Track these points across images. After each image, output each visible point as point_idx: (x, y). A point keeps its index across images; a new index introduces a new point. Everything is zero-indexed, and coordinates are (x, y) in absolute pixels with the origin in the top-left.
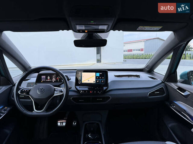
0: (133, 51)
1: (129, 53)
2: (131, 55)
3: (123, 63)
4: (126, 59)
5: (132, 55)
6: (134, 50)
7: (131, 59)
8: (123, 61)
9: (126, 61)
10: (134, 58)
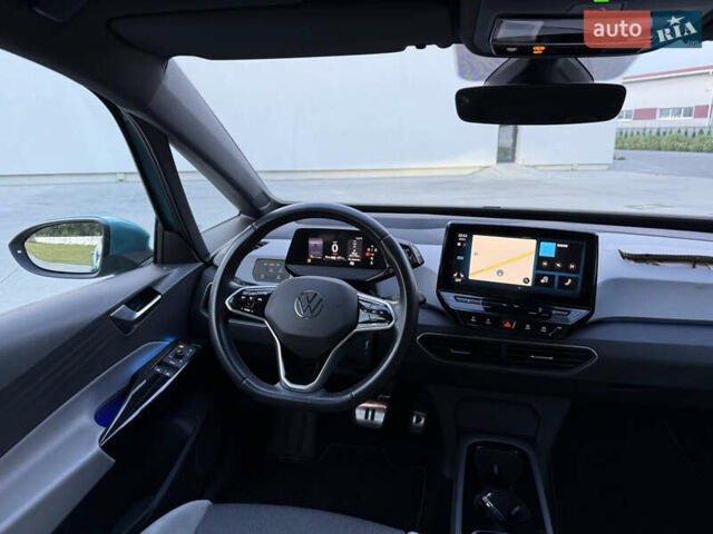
0: (661, 115)
1: (640, 124)
2: (648, 131)
3: (611, 168)
4: (623, 148)
5: (654, 133)
6: (664, 112)
7: (646, 149)
8: (611, 161)
9: (622, 159)
10: (659, 149)
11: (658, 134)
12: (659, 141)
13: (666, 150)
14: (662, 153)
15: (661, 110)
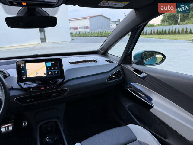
0: (79, 28)
1: (75, 31)
2: (77, 33)
3: (71, 42)
4: (73, 37)
5: (79, 33)
6: (80, 28)
7: (78, 37)
8: (70, 40)
9: (73, 39)
10: (80, 37)
11: (80, 33)
12: (80, 35)
13: (82, 37)
14: (81, 38)
15: (79, 27)
